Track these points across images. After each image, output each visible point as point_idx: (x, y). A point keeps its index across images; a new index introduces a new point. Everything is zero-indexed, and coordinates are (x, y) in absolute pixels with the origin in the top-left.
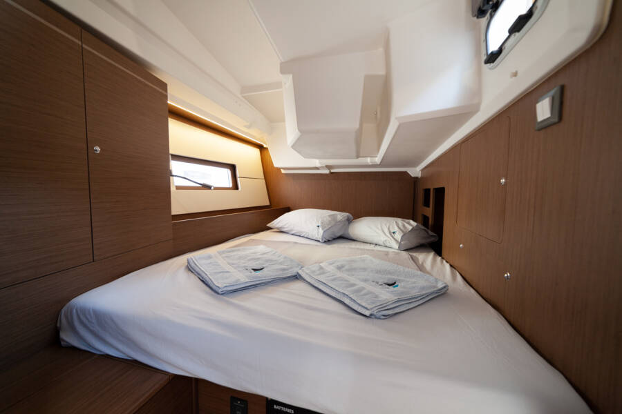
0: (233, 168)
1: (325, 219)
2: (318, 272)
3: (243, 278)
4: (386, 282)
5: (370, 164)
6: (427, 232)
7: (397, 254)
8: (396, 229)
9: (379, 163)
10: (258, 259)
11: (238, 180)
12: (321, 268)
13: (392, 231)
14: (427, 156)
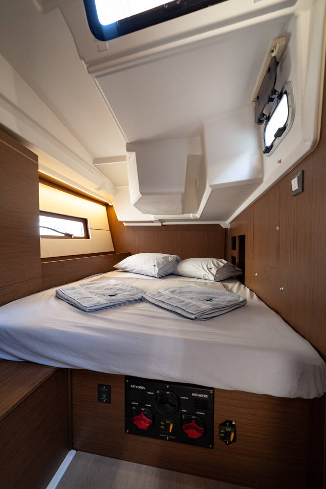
0: (85, 221)
1: (160, 260)
2: (158, 295)
3: (103, 301)
4: (205, 299)
5: (193, 218)
6: (235, 268)
7: (213, 283)
8: (212, 266)
9: (199, 218)
10: (112, 289)
11: (90, 231)
12: (160, 293)
13: (209, 267)
14: (233, 213)
